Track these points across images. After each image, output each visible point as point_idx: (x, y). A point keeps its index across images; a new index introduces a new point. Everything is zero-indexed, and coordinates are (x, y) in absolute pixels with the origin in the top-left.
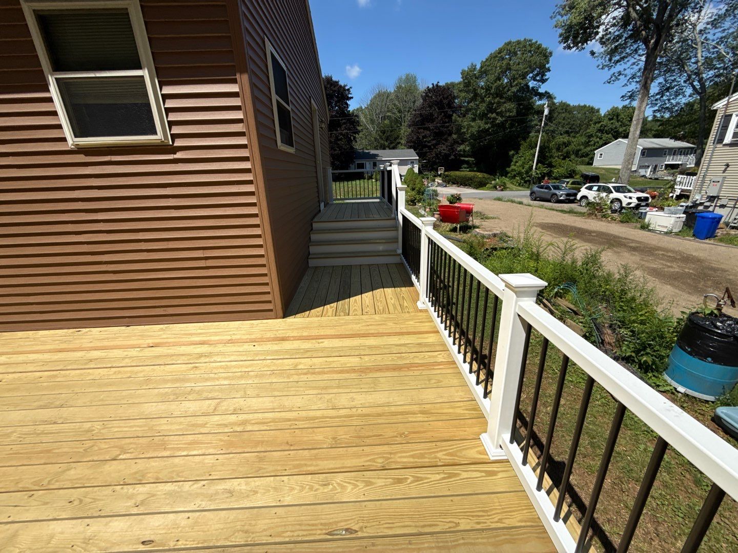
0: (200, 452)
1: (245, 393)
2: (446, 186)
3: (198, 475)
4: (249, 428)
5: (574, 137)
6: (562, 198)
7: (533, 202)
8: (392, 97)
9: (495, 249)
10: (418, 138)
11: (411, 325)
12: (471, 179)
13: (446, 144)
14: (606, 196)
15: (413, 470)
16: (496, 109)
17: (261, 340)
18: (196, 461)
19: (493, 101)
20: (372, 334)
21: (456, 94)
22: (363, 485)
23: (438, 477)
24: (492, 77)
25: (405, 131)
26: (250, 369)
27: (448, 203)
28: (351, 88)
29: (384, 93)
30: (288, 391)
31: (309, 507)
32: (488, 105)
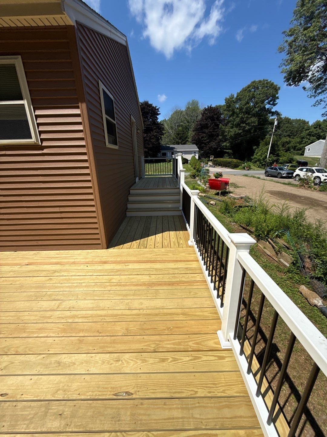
0: (45, 335)
1: (77, 297)
2: (214, 167)
3: (41, 351)
4: (77, 320)
5: (293, 138)
6: (284, 175)
7: (266, 177)
8: (184, 113)
9: (241, 207)
10: (199, 138)
11: (183, 256)
12: (229, 163)
13: (215, 142)
14: (311, 175)
15: (173, 353)
16: (245, 121)
17: (92, 263)
18: (42, 341)
19: (244, 117)
20: (159, 261)
21: (222, 112)
22: (141, 362)
23: (188, 359)
24: (243, 102)
25: (191, 134)
26: (82, 281)
27: (214, 178)
28: (159, 108)
29: (179, 111)
30: (103, 297)
31: (105, 375)
32: (241, 118)
